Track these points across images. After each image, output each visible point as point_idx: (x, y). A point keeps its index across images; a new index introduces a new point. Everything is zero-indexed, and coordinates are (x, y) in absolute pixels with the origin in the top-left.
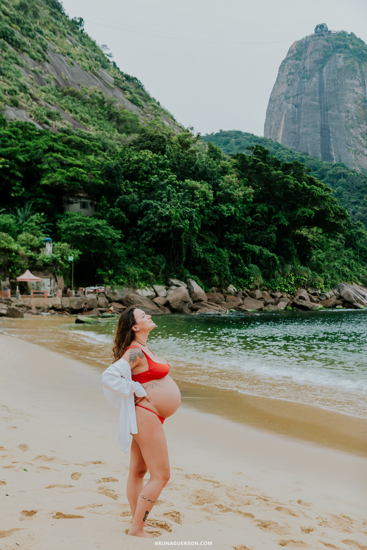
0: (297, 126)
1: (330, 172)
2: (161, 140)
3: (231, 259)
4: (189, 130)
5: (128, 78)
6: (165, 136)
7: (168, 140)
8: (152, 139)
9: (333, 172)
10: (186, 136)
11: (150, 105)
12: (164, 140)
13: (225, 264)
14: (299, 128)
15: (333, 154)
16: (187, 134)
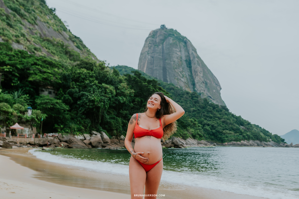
0: (152, 66)
1: (167, 87)
2: (91, 65)
3: (123, 122)
4: (104, 61)
5: (75, 37)
6: (93, 63)
7: (94, 65)
8: (87, 64)
9: (168, 87)
10: (103, 64)
11: (86, 50)
12: (92, 65)
13: (120, 125)
14: (153, 67)
15: (168, 79)
16: (103, 63)
